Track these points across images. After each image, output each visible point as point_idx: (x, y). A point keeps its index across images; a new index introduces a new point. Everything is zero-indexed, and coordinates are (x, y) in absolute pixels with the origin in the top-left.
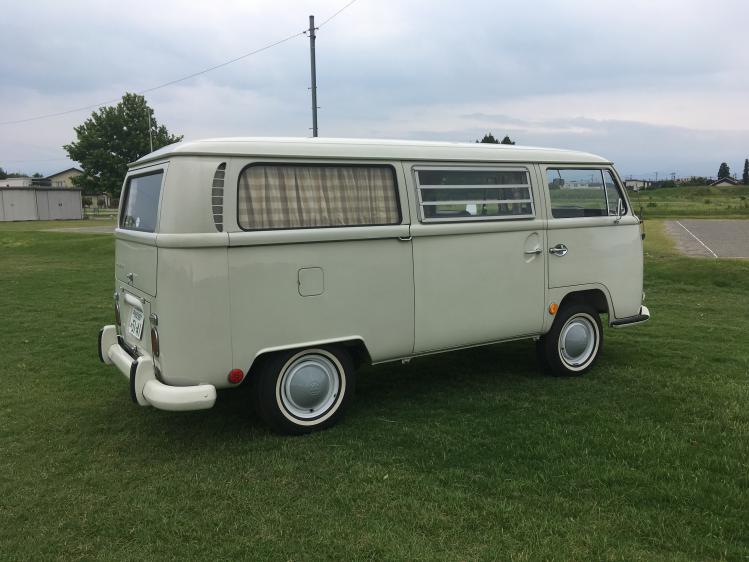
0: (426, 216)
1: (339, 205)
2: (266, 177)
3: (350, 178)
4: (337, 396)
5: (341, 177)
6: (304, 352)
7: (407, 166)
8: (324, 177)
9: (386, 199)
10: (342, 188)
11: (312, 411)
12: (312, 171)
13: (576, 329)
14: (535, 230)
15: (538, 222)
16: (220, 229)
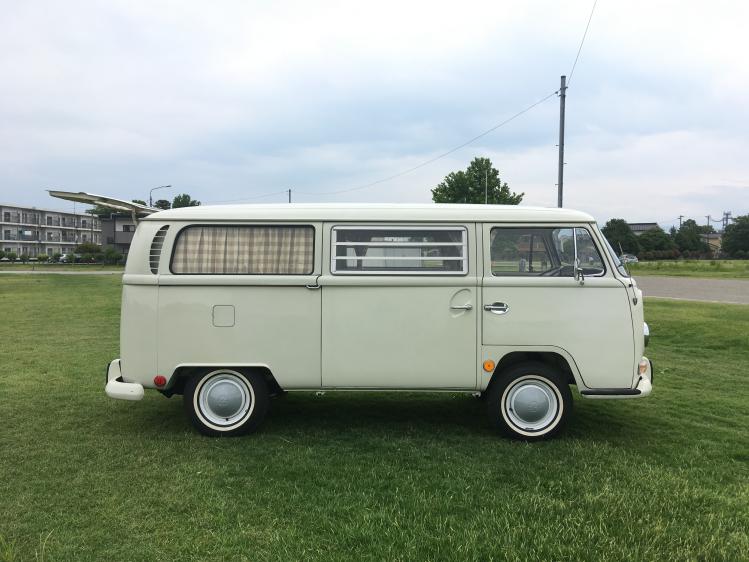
0: (338, 269)
1: (262, 257)
2: (202, 235)
3: (273, 236)
4: (247, 412)
5: (267, 235)
6: (218, 371)
7: (328, 226)
8: (252, 236)
9: (306, 253)
10: (267, 244)
11: (227, 420)
12: (242, 231)
13: (529, 392)
14: (466, 287)
15: (470, 279)
16: (155, 272)
